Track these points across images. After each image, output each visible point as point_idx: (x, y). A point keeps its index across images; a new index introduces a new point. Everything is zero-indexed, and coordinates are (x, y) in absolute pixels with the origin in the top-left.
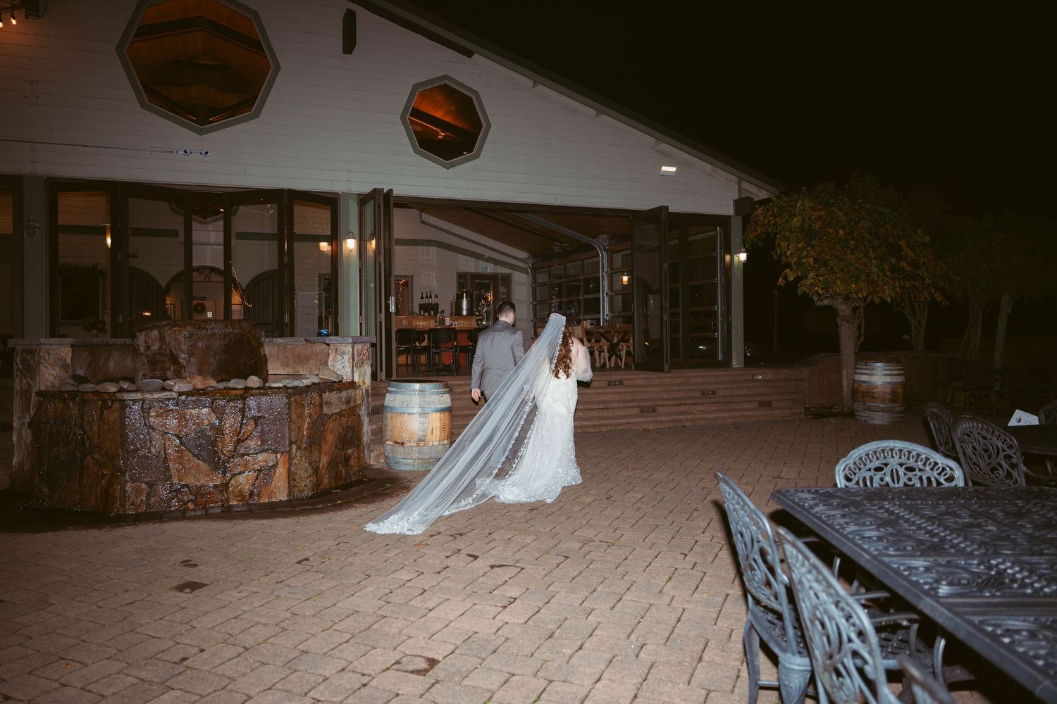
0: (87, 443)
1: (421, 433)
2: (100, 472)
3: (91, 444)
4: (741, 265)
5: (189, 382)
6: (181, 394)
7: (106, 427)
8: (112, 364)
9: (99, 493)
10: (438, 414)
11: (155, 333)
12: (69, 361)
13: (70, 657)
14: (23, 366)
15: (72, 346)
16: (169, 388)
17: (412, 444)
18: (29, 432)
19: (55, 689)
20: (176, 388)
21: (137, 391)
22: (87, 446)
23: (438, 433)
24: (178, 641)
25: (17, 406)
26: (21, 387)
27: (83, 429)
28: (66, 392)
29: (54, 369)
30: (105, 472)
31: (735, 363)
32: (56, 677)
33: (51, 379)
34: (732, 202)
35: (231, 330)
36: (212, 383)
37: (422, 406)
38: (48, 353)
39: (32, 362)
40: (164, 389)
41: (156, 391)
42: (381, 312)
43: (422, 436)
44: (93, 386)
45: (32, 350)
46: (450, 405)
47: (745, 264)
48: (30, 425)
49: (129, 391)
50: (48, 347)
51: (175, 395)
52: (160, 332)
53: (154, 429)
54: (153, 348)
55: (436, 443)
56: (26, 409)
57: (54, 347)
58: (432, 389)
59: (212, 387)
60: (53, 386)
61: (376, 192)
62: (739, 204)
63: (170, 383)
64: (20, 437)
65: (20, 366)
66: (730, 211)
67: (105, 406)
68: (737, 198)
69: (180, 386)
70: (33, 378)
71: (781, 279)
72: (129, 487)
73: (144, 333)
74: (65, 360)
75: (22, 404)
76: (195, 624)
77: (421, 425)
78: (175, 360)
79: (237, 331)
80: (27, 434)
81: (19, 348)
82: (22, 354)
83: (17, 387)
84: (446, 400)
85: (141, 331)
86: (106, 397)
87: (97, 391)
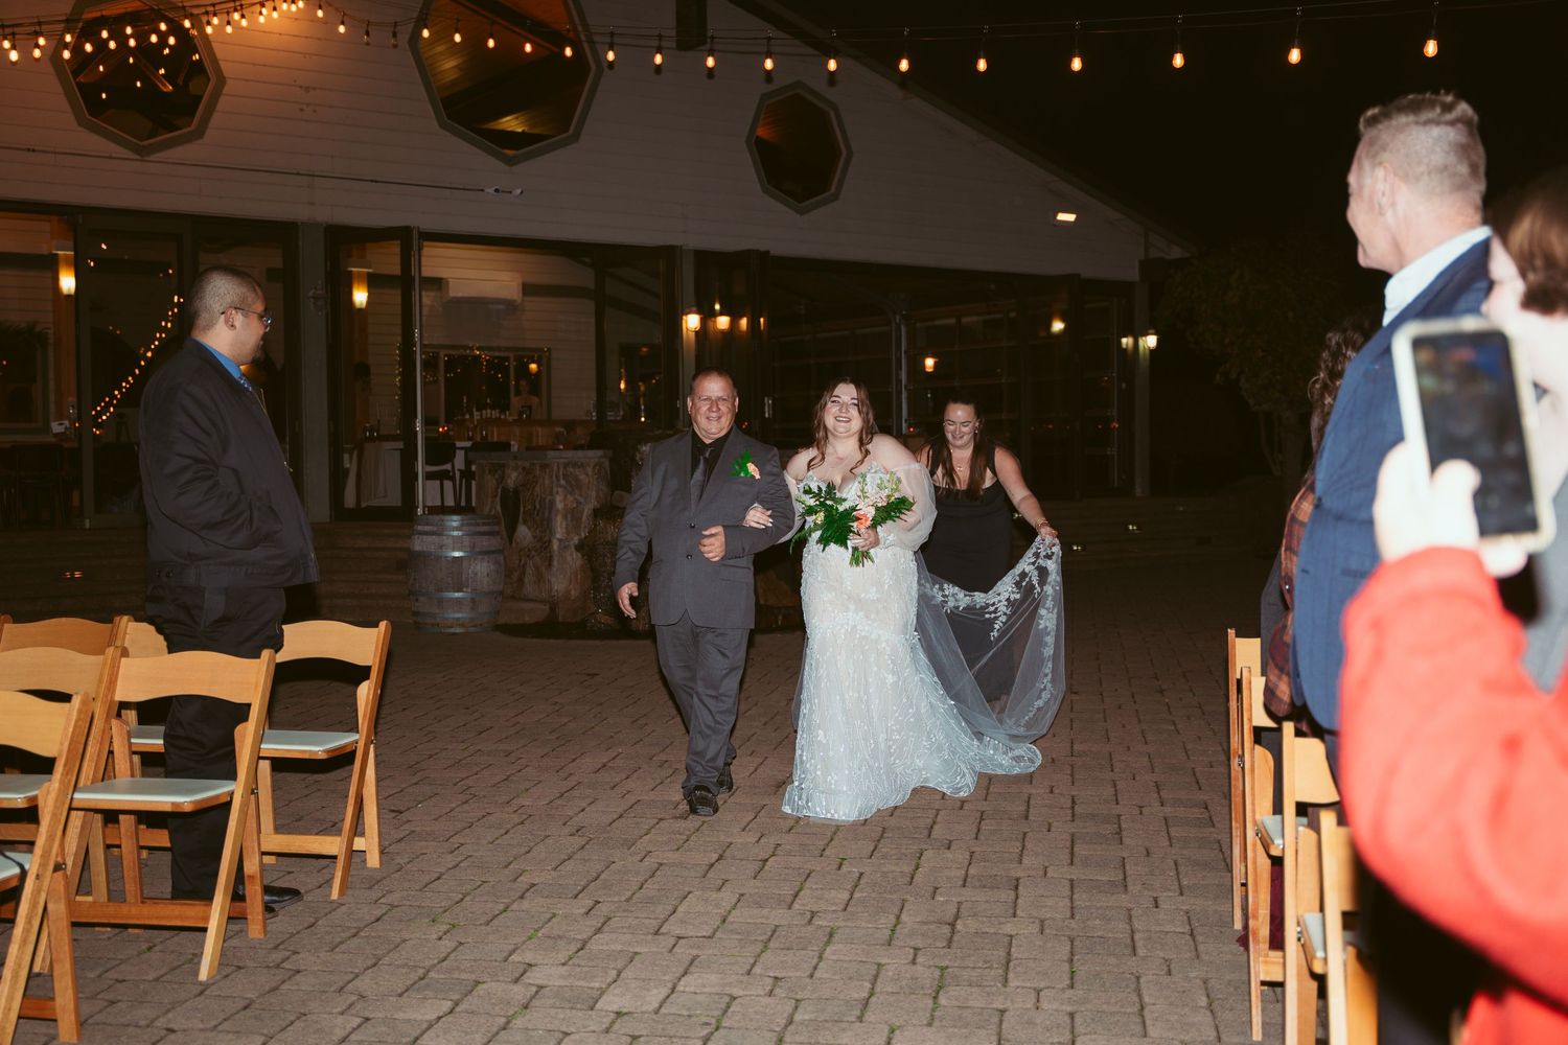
4: (1148, 352)
14: (567, 482)
18: (577, 556)
25: (560, 524)
31: (1138, 490)
34: (1137, 264)
39: (582, 477)
45: (582, 464)
47: (1152, 352)
48: (579, 548)
56: (572, 530)
62: (1147, 266)
64: (563, 561)
65: (563, 482)
66: (1133, 275)
68: (1143, 258)
71: (1218, 377)
75: (567, 525)
80: (574, 560)
82: (565, 468)
83: (560, 506)
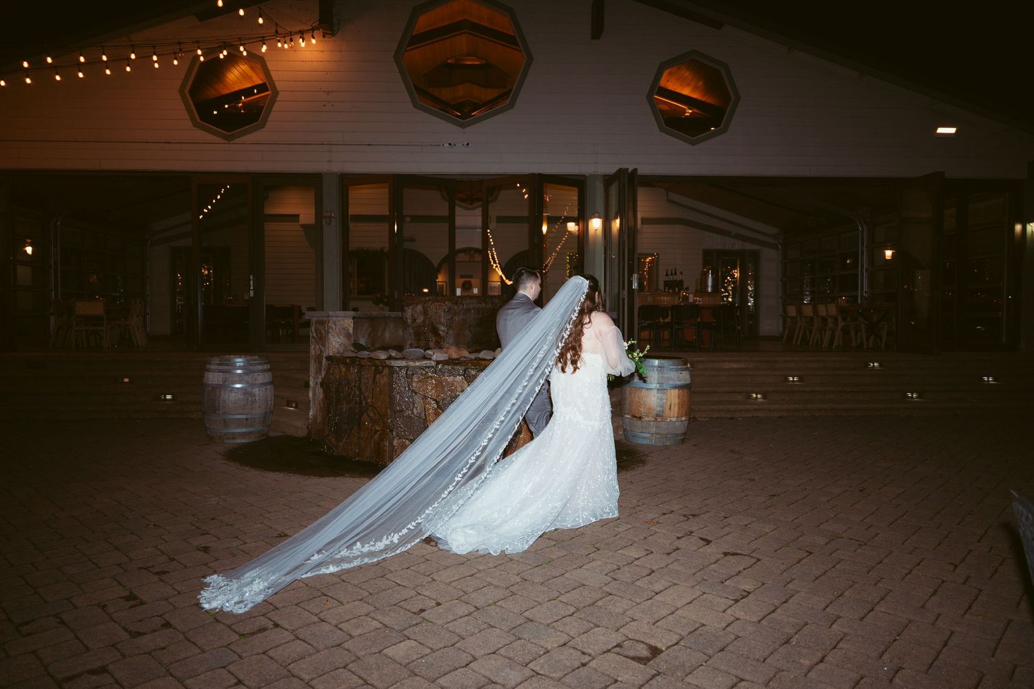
0: (364, 402)
1: (658, 409)
2: (373, 428)
3: (366, 403)
5: (446, 353)
6: (438, 363)
7: (378, 389)
8: (387, 334)
9: (372, 446)
10: (677, 390)
11: (419, 308)
12: (351, 331)
13: (330, 595)
14: (317, 335)
15: (354, 318)
16: (428, 357)
17: (650, 419)
18: (321, 391)
19: (314, 623)
20: (434, 357)
21: (403, 358)
22: (364, 405)
23: (676, 410)
24: (419, 591)
25: (313, 367)
26: (315, 352)
27: (360, 389)
28: (348, 357)
29: (340, 338)
30: (377, 428)
32: (316, 611)
33: (337, 346)
34: (1025, 165)
35: (484, 306)
36: (465, 353)
37: (660, 382)
38: (335, 324)
39: (323, 331)
40: (425, 358)
41: (418, 359)
42: (624, 289)
43: (660, 412)
44: (368, 353)
45: (324, 321)
46: (688, 382)
48: (322, 384)
49: (396, 359)
50: (334, 319)
51: (433, 364)
52: (423, 307)
53: (416, 393)
54: (418, 321)
55: (674, 419)
56: (319, 371)
57: (340, 318)
58: (670, 365)
59: (465, 357)
60: (339, 352)
61: (621, 172)
63: (429, 352)
64: (314, 394)
65: (315, 335)
66: (1023, 175)
67: (377, 371)
69: (438, 356)
70: (324, 345)
72: (395, 442)
73: (411, 307)
74: (348, 330)
75: (316, 366)
76: (436, 578)
77: (658, 401)
78: (435, 331)
79: (489, 306)
80: (320, 393)
81: (314, 319)
82: (316, 324)
83: (313, 352)
84: (684, 377)
85: (408, 305)
86: (378, 363)
87: (372, 358)
